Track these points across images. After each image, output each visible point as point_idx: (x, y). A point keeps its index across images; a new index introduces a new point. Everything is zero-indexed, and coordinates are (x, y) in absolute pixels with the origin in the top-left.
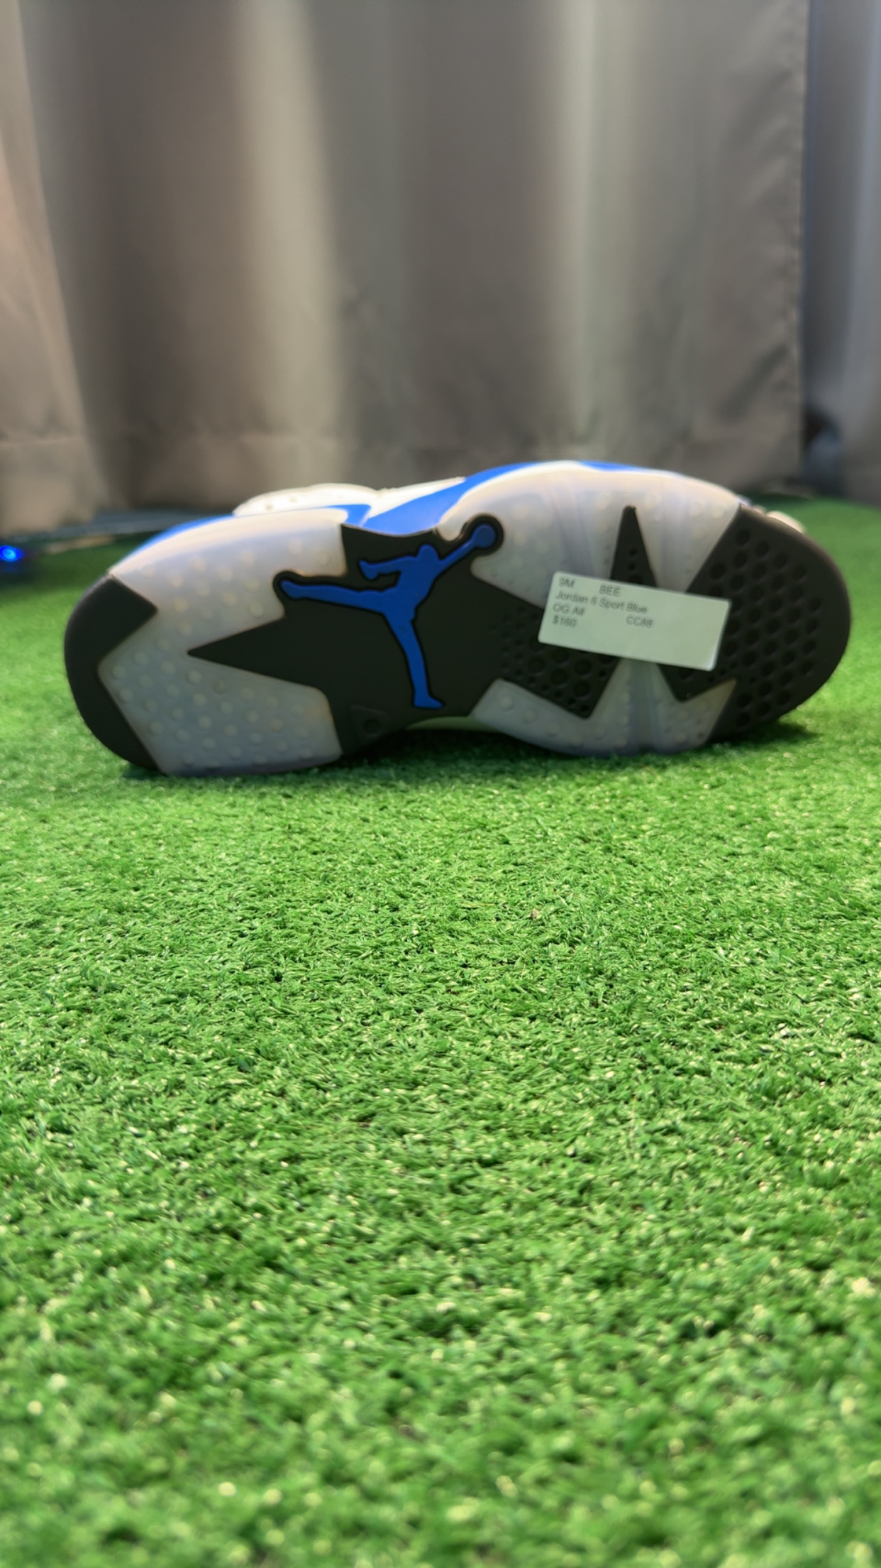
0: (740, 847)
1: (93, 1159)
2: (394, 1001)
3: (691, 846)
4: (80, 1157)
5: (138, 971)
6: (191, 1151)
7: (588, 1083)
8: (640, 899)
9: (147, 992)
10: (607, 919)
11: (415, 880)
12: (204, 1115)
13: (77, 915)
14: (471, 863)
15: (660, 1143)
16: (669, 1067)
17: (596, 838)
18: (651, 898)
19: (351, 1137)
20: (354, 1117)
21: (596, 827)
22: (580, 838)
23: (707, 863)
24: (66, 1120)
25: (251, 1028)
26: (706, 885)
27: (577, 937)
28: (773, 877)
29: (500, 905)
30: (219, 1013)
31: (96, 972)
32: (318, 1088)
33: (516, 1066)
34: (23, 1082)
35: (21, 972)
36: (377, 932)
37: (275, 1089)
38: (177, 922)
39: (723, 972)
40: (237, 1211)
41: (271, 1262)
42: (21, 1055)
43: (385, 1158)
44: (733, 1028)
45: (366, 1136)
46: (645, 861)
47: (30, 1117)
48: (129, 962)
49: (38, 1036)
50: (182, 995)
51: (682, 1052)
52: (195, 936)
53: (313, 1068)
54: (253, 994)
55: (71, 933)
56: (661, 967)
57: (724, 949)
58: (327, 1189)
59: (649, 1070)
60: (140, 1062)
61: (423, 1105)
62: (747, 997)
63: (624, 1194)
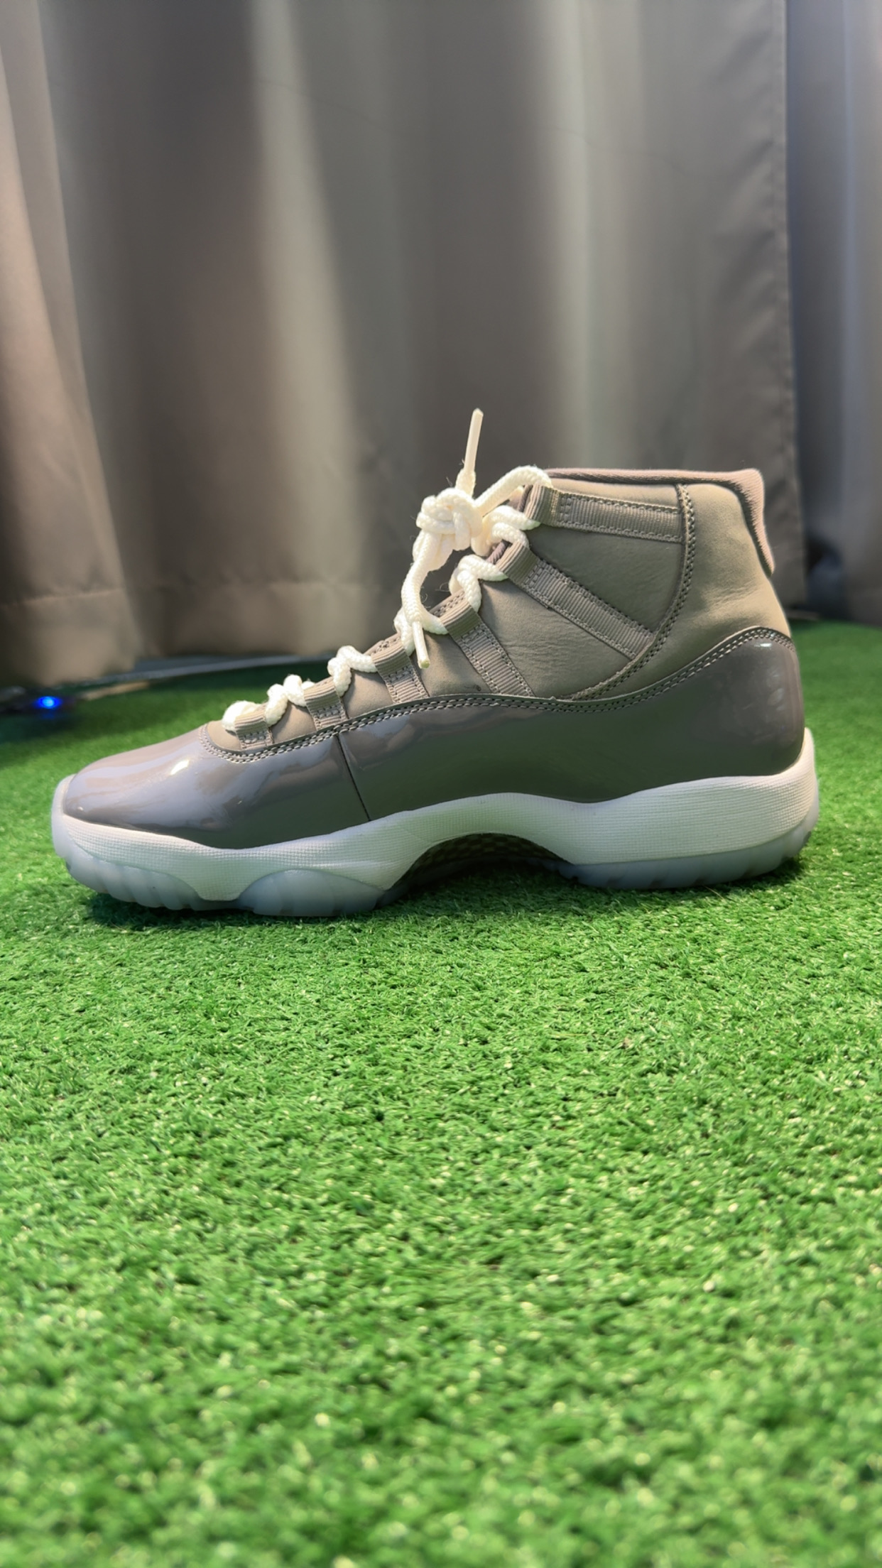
0: (818, 968)
1: (228, 1311)
2: (500, 1138)
3: (769, 969)
4: (214, 1309)
5: (240, 1114)
6: (324, 1299)
7: (714, 1216)
8: (729, 1024)
9: (251, 1136)
10: (701, 1046)
11: (499, 1011)
12: (332, 1261)
13: (170, 1059)
14: (553, 992)
15: (798, 1275)
16: (793, 1195)
17: (672, 963)
18: (741, 1023)
19: (483, 1281)
20: (482, 1259)
21: (670, 951)
22: (656, 964)
23: (788, 986)
24: (194, 1271)
25: (362, 1170)
26: (792, 1009)
27: (674, 1066)
28: (858, 997)
29: (589, 1034)
30: (327, 1156)
31: (199, 1117)
32: (441, 1232)
33: (638, 1202)
34: (143, 1233)
35: (122, 1120)
36: (470, 1066)
37: (398, 1233)
38: (269, 1062)
39: (827, 1096)
40: (381, 1360)
41: (425, 1412)
42: (136, 1204)
43: (521, 1300)
44: (848, 1154)
45: (498, 1280)
46: (727, 985)
47: (155, 1269)
48: (229, 1106)
49: (150, 1185)
50: (286, 1138)
51: (803, 1180)
52: (290, 1077)
53: (434, 1211)
54: (359, 1134)
55: (167, 1076)
56: (765, 1094)
57: (824, 1072)
58: (467, 1334)
59: (772, 1200)
60: (256, 1209)
61: (550, 1246)
62: (857, 1121)
63: (772, 1329)
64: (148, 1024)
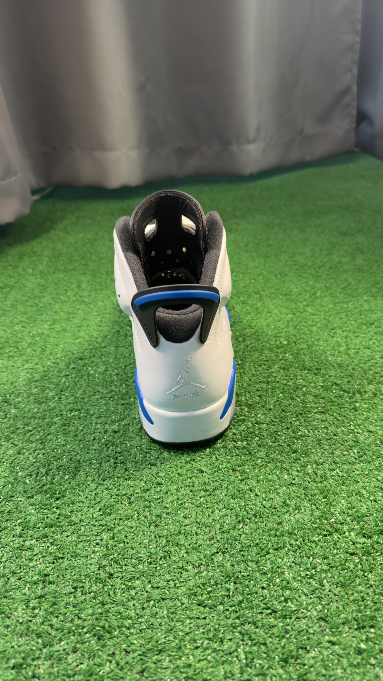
64: (28, 501)
